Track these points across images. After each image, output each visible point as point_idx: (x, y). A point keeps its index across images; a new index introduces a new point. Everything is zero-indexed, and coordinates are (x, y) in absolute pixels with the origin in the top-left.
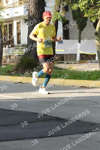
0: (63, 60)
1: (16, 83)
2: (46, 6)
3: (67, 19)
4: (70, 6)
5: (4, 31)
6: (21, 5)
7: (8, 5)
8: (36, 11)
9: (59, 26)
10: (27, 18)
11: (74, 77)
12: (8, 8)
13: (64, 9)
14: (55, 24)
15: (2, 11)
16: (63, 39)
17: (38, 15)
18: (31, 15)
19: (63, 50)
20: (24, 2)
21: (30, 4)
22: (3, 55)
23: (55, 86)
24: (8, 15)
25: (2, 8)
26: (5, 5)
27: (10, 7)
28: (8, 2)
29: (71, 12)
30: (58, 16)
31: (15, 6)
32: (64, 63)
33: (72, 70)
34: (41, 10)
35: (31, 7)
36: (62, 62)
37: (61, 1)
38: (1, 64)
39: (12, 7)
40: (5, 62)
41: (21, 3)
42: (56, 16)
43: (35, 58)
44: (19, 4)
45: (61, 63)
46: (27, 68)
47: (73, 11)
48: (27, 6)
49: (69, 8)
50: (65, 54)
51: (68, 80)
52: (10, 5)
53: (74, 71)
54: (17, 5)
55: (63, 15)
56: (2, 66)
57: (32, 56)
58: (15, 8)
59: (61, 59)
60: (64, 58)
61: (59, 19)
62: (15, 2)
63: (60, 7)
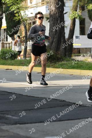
0: (80, 53)
1: (38, 73)
2: (65, 6)
3: (83, 17)
4: (86, 5)
5: (29, 27)
6: (44, 5)
7: (32, 5)
8: (56, 11)
9: (76, 23)
10: (49, 16)
11: (90, 68)
12: (32, 7)
13: (81, 9)
14: (73, 22)
15: (27, 10)
16: (80, 35)
17: (59, 14)
18: (52, 13)
19: (80, 45)
20: (46, 2)
21: (52, 4)
22: (27, 49)
23: (73, 75)
24: (31, 13)
25: (27, 8)
26: (29, 4)
27: (34, 7)
28: (32, 3)
29: (87, 11)
30: (75, 15)
31: (38, 6)
32: (80, 55)
33: (87, 61)
34: (61, 10)
35: (52, 7)
36: (79, 54)
37: (78, 2)
38: (26, 56)
39: (35, 7)
40: (29, 55)
41: (43, 4)
42: (74, 15)
43: (55, 51)
44: (42, 4)
45: (78, 56)
46: (49, 60)
47: (89, 11)
48: (48, 6)
49: (86, 8)
50: (81, 48)
51: (84, 70)
52: (33, 5)
53: (89, 63)
54: (40, 5)
55: (80, 13)
56: (27, 58)
57: (53, 50)
58: (38, 8)
59: (78, 53)
60: (81, 52)
61: (77, 17)
62: (38, 3)
63: (77, 7)
